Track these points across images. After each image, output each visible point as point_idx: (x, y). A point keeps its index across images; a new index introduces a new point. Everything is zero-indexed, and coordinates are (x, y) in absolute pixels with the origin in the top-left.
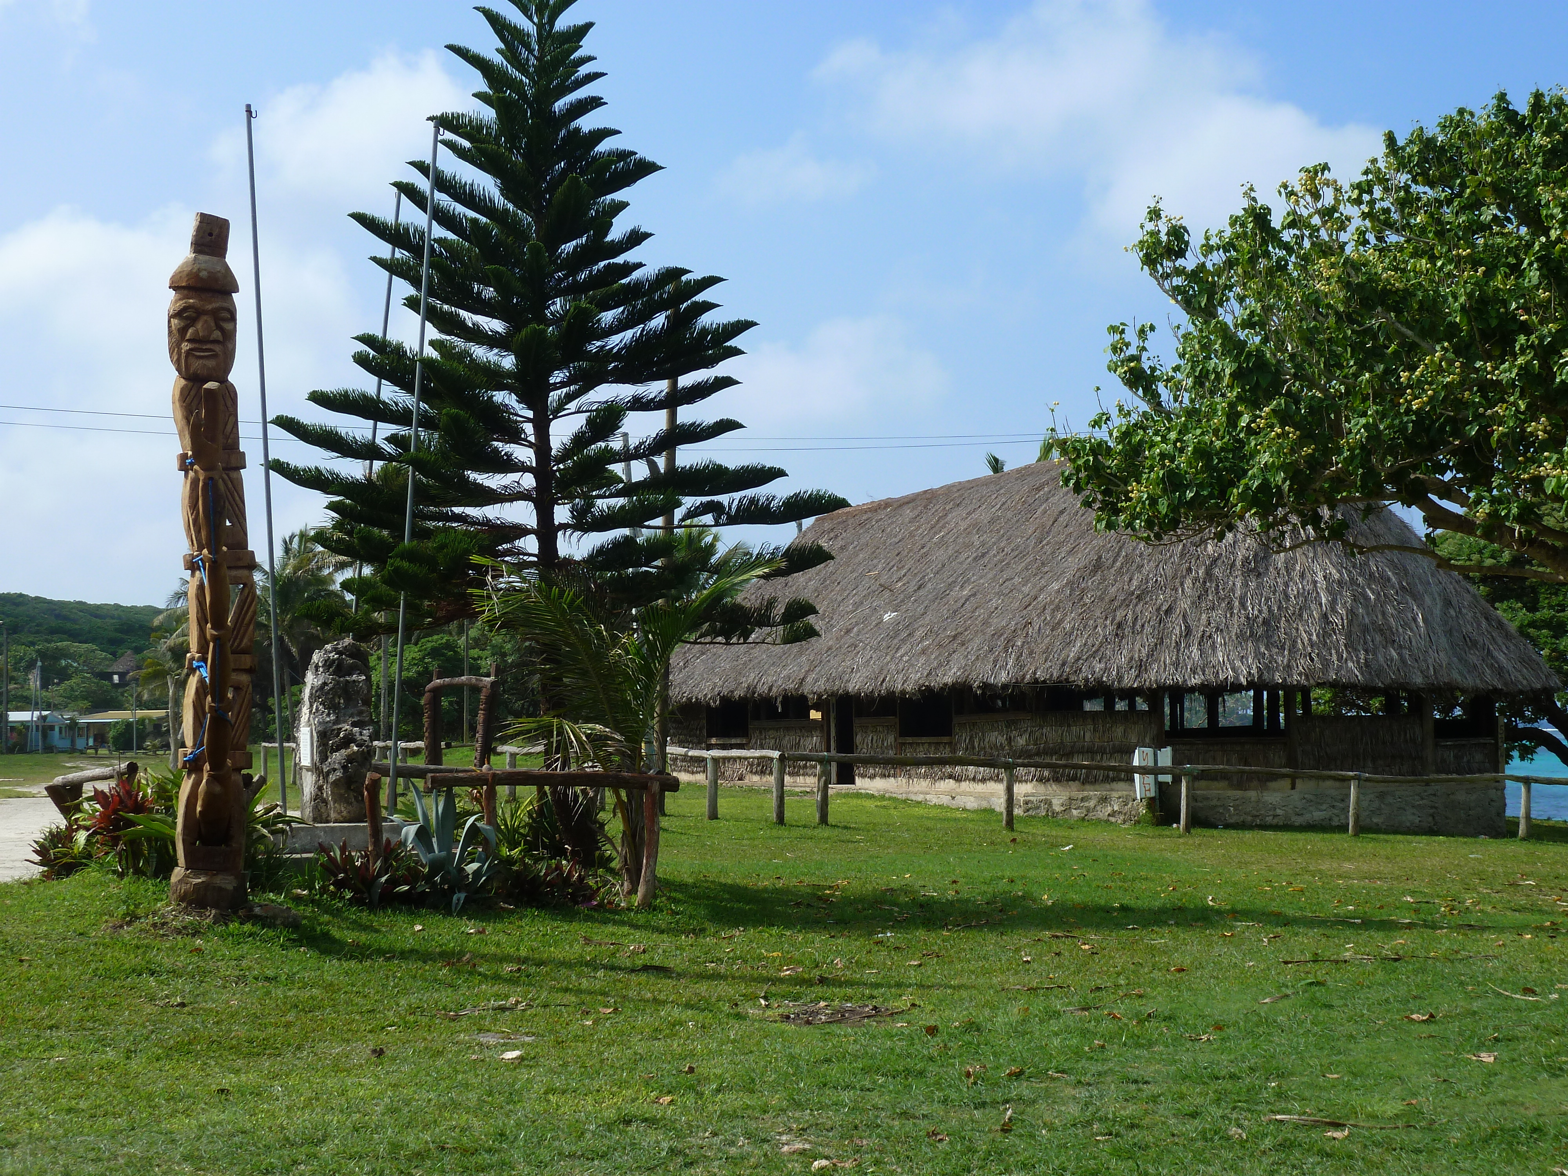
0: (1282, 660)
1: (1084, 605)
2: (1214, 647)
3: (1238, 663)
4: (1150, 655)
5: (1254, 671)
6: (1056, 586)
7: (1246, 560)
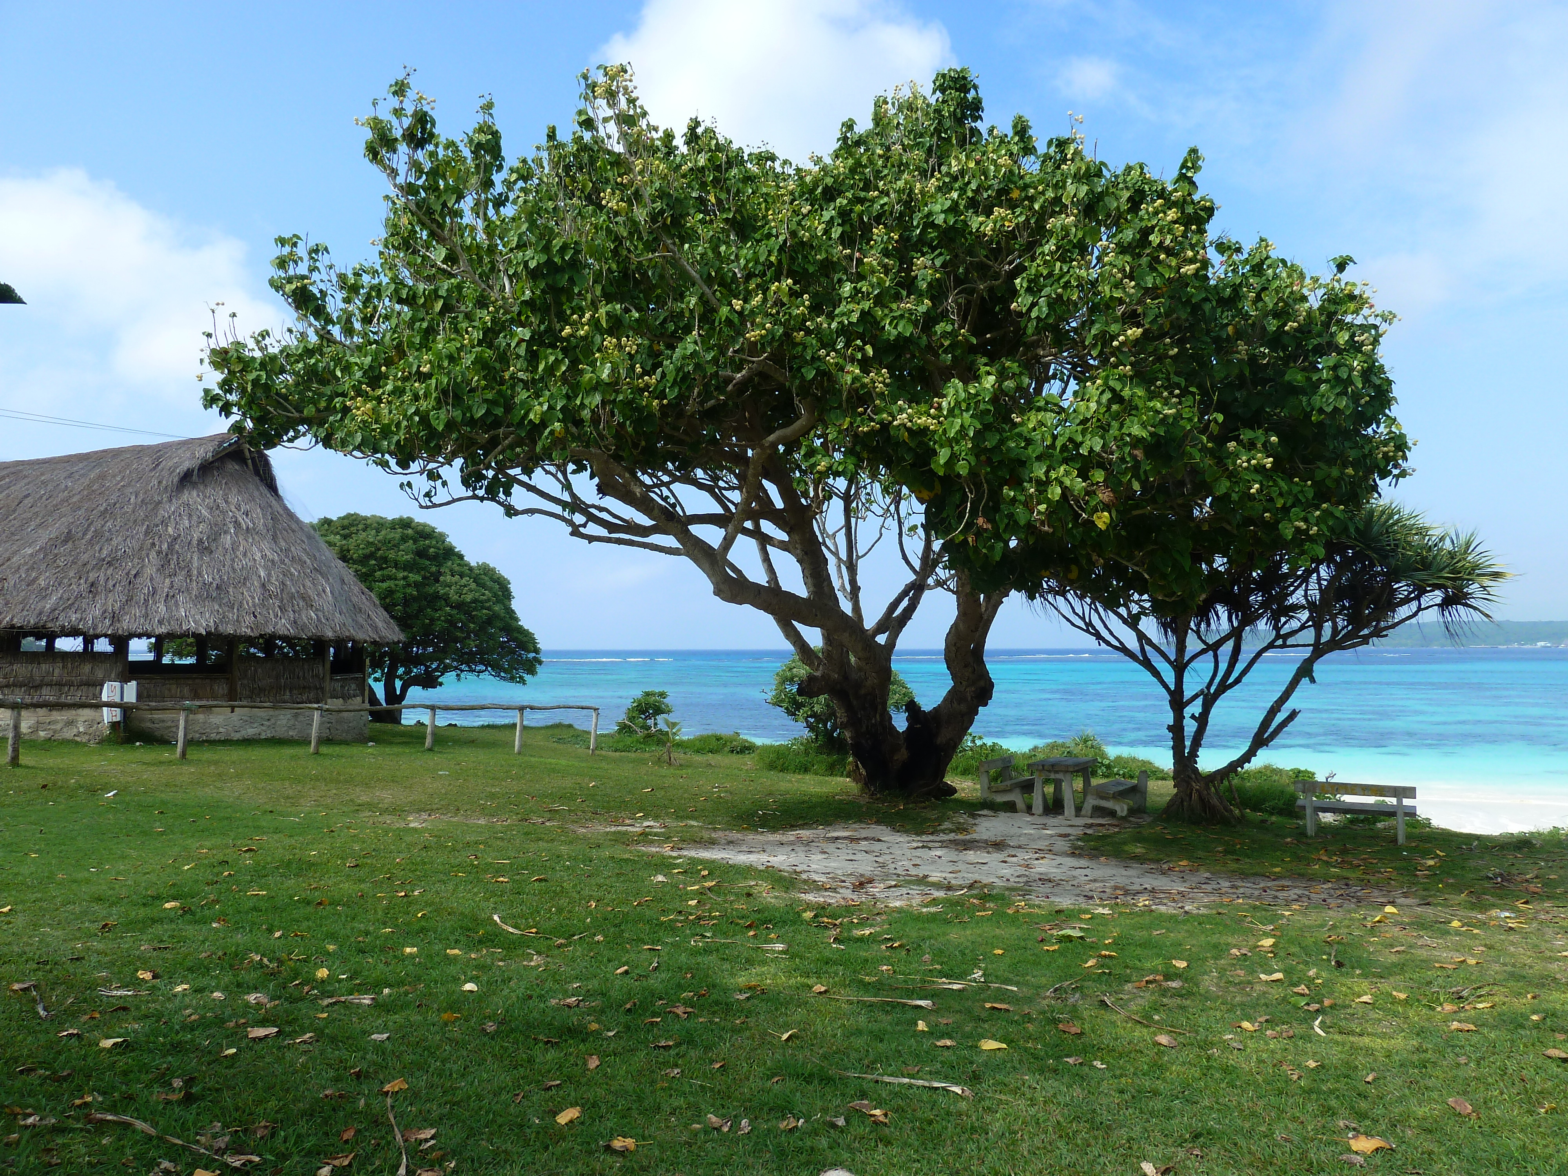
0: (232, 616)
1: (58, 567)
2: (177, 604)
3: (198, 617)
4: (122, 608)
5: (212, 624)
6: (29, 551)
7: (200, 541)
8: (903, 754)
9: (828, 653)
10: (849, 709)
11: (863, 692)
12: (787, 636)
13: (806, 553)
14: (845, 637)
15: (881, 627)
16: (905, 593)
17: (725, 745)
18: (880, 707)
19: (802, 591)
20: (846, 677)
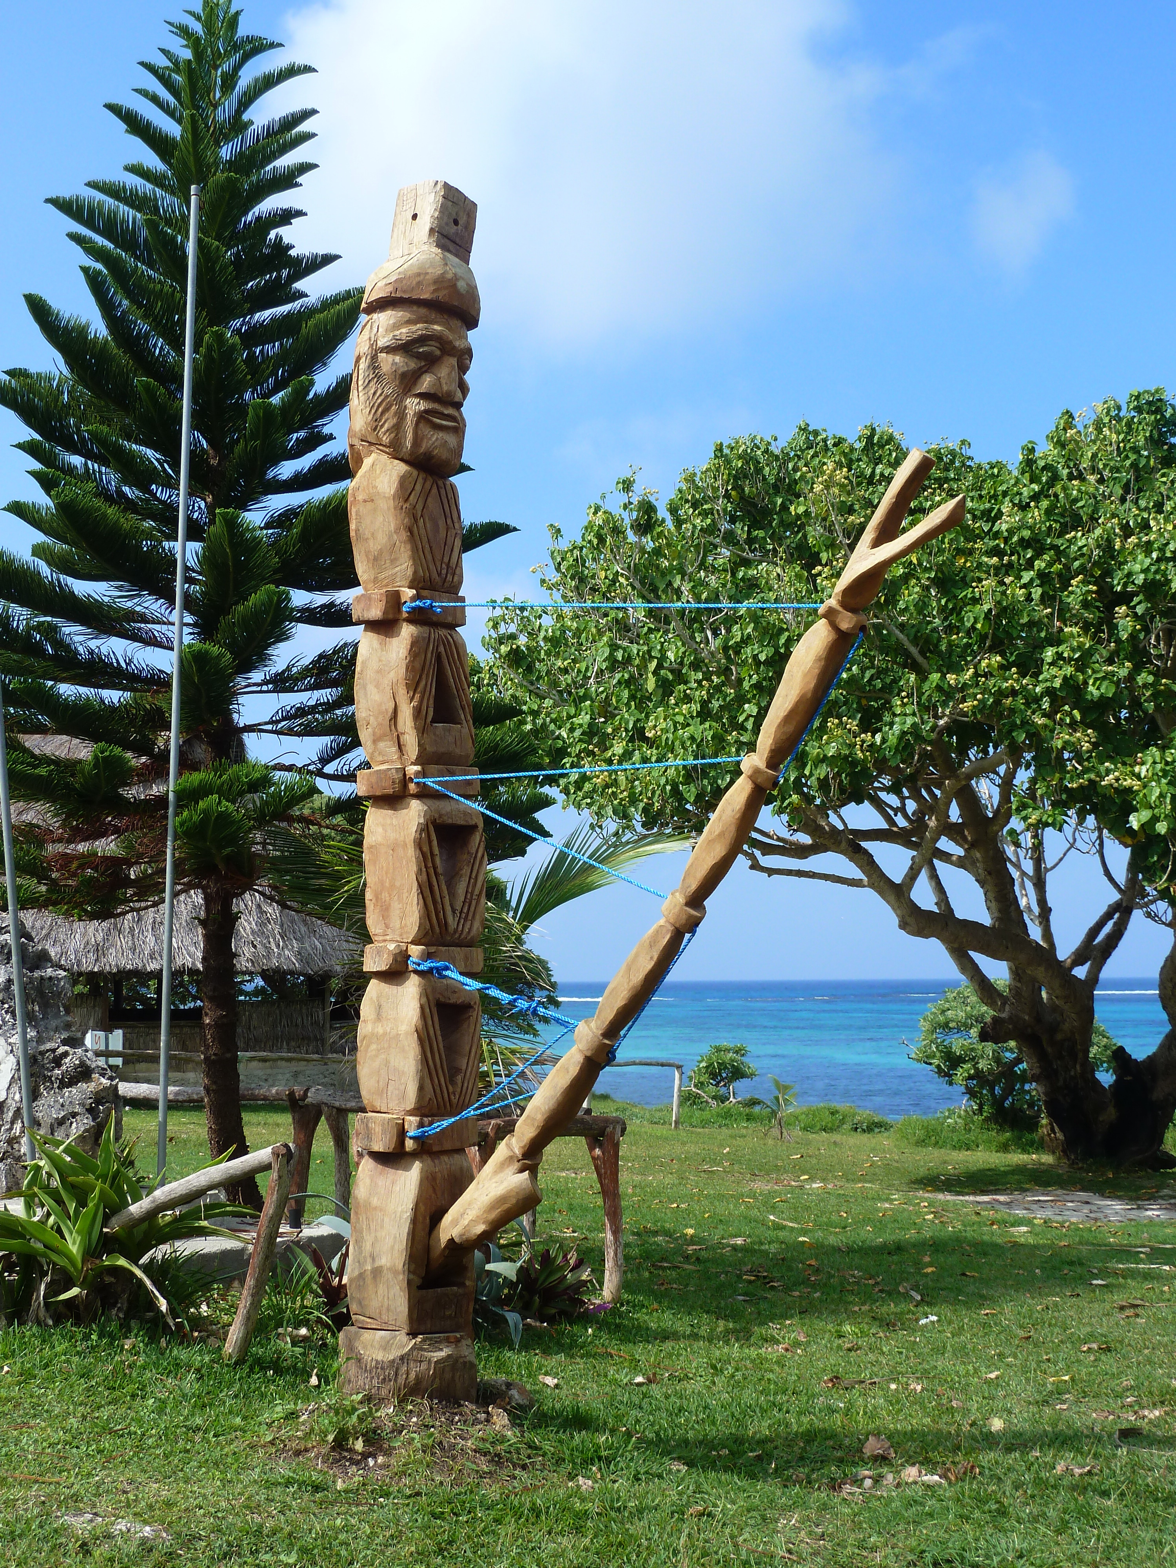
8: (1110, 1114)
9: (1015, 991)
10: (1042, 1057)
11: (1059, 1037)
12: (963, 970)
13: (990, 873)
14: (1040, 973)
15: (1079, 958)
16: (1108, 916)
17: (842, 1122)
18: (1080, 1055)
19: (986, 919)
20: (1038, 1019)
